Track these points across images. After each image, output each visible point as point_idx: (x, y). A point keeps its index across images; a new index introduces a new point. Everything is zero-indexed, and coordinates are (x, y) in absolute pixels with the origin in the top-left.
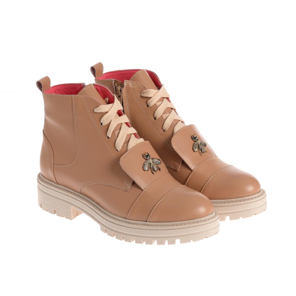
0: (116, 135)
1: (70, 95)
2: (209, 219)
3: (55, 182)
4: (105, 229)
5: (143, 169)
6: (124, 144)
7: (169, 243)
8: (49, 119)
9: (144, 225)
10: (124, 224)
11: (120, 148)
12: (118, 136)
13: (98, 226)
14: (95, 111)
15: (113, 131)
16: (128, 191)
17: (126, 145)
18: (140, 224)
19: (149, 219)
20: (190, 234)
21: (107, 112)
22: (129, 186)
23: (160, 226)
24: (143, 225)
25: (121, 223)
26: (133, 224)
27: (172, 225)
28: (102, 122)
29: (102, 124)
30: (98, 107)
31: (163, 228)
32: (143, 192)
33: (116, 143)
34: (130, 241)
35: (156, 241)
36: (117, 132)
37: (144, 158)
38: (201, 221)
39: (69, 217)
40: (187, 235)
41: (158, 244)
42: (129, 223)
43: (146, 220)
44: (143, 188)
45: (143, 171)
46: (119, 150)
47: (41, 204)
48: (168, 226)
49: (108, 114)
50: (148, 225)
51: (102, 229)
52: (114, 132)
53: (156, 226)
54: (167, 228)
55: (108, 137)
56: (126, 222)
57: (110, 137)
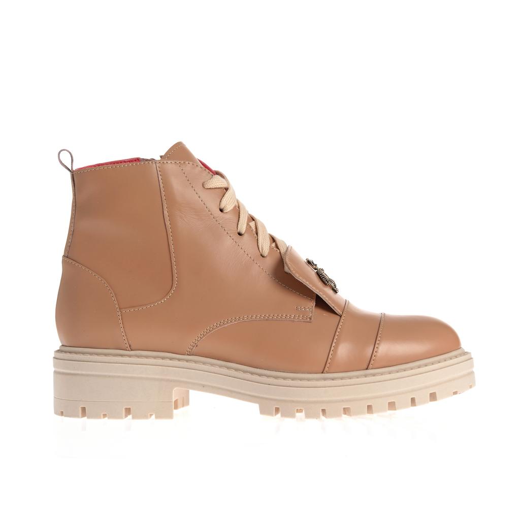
3: (127, 346)
6: (271, 243)
11: (268, 251)
14: (206, 187)
19: (372, 362)
21: (227, 189)
22: (311, 311)
23: (397, 371)
25: (314, 383)
26: (341, 378)
28: (222, 207)
29: (222, 210)
32: (343, 318)
33: (259, 241)
43: (365, 367)
46: (265, 255)
49: (229, 191)
51: (263, 411)
55: (240, 234)
56: (325, 379)
57: (243, 231)
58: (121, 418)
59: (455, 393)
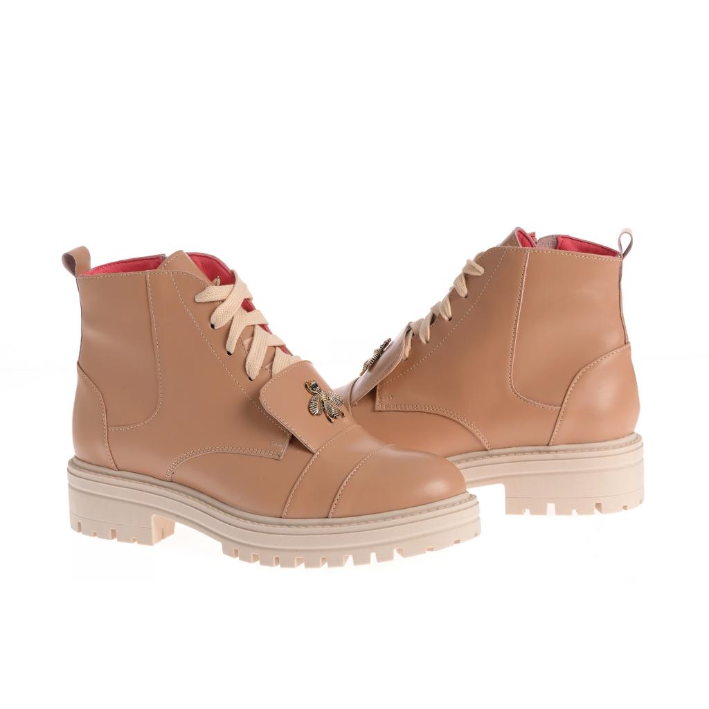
0: (247, 347)
1: (141, 272)
2: (460, 503)
3: (113, 465)
4: (234, 548)
5: (310, 412)
6: (264, 364)
7: (380, 559)
8: (91, 333)
9: (323, 525)
10: (279, 529)
11: (257, 373)
12: (249, 350)
13: (217, 545)
14: (197, 300)
15: (238, 340)
16: (281, 458)
17: (267, 367)
18: (314, 525)
19: (332, 510)
20: (424, 536)
21: (223, 301)
22: (283, 447)
23: (358, 523)
24: (320, 525)
25: (270, 528)
26: (298, 526)
27: (385, 519)
28: (213, 323)
29: (213, 326)
30: (204, 290)
31: (364, 526)
32: (315, 456)
33: (247, 363)
34: (291, 565)
35: (351, 558)
36: (246, 342)
37: (308, 391)
38: (445, 506)
39: (146, 540)
40: (418, 537)
41: (356, 562)
42: (289, 525)
43: (325, 515)
44: (313, 449)
45: (311, 416)
46: (253, 378)
47: (79, 524)
48: (375, 521)
49: (225, 303)
50: (331, 525)
51: (226, 551)
52: (240, 341)
53: (350, 523)
54: (373, 525)
55: (229, 354)
56: (282, 525)
57: (232, 352)
58: (108, 539)
59: (457, 542)
